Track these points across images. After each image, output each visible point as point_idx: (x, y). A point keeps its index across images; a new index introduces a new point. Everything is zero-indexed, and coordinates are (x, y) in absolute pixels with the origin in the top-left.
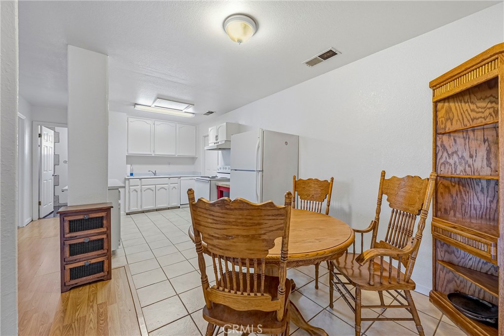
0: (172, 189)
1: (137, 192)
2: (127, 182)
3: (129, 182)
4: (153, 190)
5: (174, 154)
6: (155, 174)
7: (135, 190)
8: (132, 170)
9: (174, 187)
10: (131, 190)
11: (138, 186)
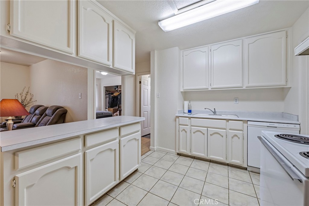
0: (232, 138)
1: (186, 132)
2: (177, 119)
3: (179, 120)
4: (204, 134)
5: (239, 85)
6: (215, 113)
7: (184, 130)
8: (189, 106)
9: (236, 136)
10: (181, 129)
11: (187, 125)
